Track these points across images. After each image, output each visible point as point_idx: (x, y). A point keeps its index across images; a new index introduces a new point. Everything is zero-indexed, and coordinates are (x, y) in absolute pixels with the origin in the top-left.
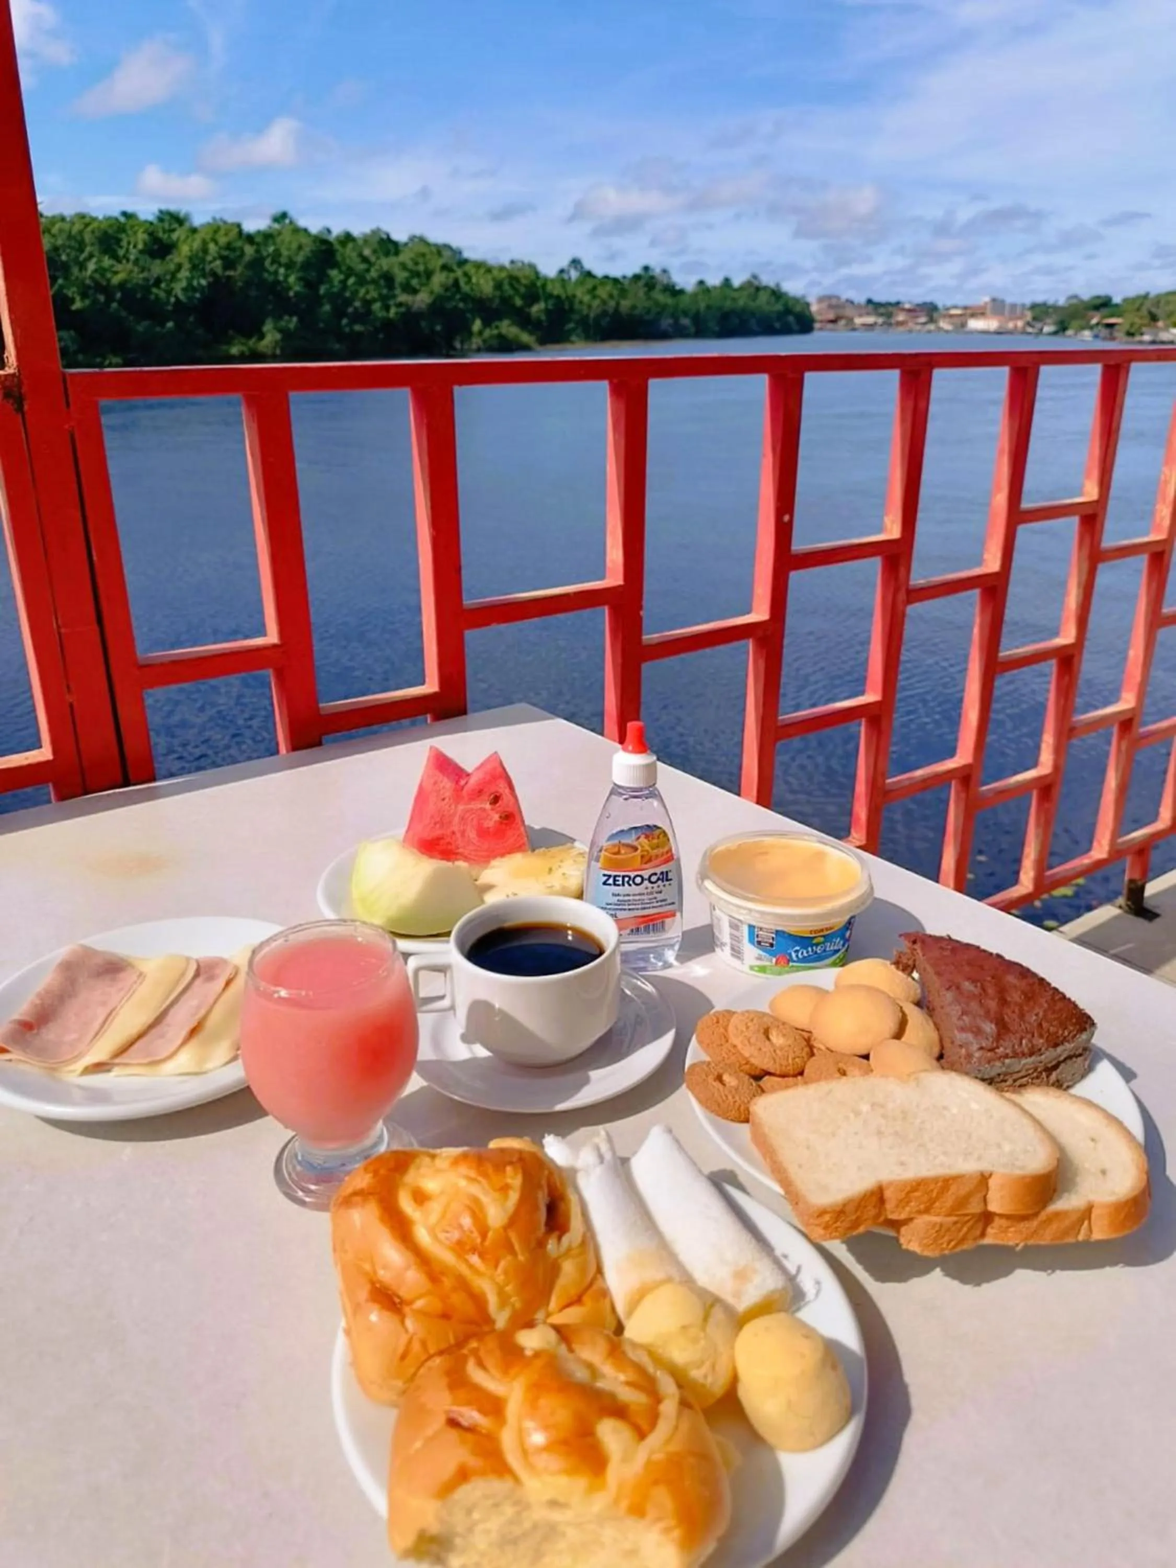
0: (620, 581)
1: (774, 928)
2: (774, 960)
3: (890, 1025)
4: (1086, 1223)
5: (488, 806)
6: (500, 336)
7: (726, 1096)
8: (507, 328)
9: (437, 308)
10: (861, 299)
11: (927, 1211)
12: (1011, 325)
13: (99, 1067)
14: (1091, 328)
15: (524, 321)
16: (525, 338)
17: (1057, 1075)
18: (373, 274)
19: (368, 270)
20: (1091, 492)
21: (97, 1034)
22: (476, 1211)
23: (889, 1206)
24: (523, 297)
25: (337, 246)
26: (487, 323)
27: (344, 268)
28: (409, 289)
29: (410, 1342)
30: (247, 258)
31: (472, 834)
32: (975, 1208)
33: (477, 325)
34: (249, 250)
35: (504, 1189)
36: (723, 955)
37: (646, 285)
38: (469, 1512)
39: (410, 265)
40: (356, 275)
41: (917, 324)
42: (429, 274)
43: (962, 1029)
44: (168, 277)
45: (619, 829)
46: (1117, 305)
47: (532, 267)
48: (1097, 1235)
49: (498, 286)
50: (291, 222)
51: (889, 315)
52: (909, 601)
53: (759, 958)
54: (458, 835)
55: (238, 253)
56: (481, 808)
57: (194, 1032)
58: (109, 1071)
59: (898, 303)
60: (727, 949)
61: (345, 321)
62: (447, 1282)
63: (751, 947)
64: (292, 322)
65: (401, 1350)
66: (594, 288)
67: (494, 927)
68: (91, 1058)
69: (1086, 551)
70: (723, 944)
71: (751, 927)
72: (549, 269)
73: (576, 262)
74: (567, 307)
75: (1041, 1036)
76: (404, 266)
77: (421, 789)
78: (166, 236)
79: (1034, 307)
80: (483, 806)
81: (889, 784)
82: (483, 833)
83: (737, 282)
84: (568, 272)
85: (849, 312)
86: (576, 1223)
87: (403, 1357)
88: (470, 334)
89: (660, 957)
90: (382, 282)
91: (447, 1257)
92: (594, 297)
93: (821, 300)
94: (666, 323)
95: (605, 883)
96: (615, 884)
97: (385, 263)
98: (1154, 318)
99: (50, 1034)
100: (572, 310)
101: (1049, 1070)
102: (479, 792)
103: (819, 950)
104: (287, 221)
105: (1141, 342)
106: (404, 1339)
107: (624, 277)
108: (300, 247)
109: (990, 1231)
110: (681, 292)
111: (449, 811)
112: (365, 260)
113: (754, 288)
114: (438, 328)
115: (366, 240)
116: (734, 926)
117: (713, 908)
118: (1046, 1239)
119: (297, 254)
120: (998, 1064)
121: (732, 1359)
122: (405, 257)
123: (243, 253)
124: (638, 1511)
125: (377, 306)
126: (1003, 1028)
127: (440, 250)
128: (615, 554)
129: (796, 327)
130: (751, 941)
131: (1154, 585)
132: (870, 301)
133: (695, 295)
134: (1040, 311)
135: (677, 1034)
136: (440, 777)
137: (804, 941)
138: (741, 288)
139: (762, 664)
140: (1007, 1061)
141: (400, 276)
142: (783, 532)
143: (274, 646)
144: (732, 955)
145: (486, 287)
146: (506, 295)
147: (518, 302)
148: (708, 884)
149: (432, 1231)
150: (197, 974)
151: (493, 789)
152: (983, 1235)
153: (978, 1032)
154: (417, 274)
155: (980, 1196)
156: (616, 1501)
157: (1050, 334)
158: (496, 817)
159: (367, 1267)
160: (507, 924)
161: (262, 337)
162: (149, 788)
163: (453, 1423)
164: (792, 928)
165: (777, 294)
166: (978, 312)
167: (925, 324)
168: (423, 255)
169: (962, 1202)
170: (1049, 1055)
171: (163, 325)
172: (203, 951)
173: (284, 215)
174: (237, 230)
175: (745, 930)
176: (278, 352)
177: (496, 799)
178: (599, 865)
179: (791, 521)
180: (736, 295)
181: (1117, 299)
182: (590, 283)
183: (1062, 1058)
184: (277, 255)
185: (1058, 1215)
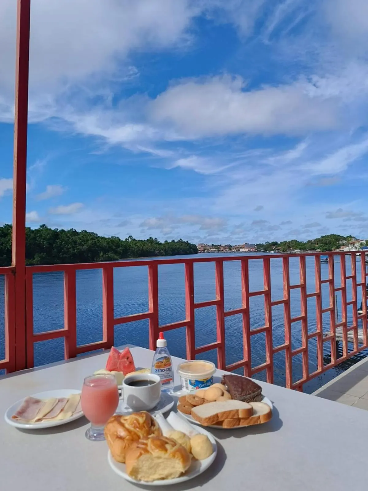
0: (153, 312)
1: (195, 379)
2: (196, 388)
3: (220, 393)
4: (259, 420)
5: (126, 360)
6: (108, 257)
8: (110, 254)
9: (89, 250)
10: (210, 244)
11: (227, 418)
12: (252, 250)
13: (39, 420)
14: (273, 250)
15: (116, 252)
16: (116, 257)
17: (255, 399)
18: (70, 240)
19: (69, 240)
20: (266, 289)
21: (38, 412)
22: (137, 420)
23: (219, 418)
24: (115, 246)
25: (60, 233)
26: (104, 253)
27: (61, 239)
28: (80, 244)
29: (126, 444)
30: (31, 237)
31: (122, 368)
32: (236, 417)
33: (101, 254)
34: (32, 235)
35: (142, 418)
36: (184, 389)
37: (151, 242)
38: (142, 462)
39: (82, 238)
40: (65, 241)
41: (226, 250)
42: (87, 241)
43: (235, 391)
44: (6, 243)
45: (158, 358)
46: (279, 244)
47: (118, 238)
48: (262, 422)
49: (108, 243)
50: (46, 227)
51: (219, 248)
52: (225, 316)
53: (192, 388)
54: (119, 368)
55: (29, 236)
56: (124, 361)
57: (62, 410)
58: (42, 421)
59: (221, 245)
60: (185, 388)
61: (61, 254)
62: (132, 433)
63: (190, 385)
64: (44, 255)
65: (124, 447)
66: (136, 243)
67: (131, 381)
68: (37, 418)
69: (268, 303)
70: (184, 386)
71: (190, 380)
72: (123, 239)
73: (130, 237)
74: (128, 248)
75: (251, 391)
76: (80, 239)
77: (110, 356)
78: (6, 231)
79: (257, 245)
81: (227, 367)
82: (125, 367)
83: (176, 241)
84: (128, 239)
85: (208, 248)
86: (156, 425)
87: (124, 448)
88: (99, 256)
89: (169, 391)
90: (73, 243)
91: (132, 428)
92: (136, 246)
93: (199, 245)
94: (157, 252)
95: (156, 372)
96: (158, 372)
97: (74, 238)
98: (289, 248)
99: (25, 415)
100: (130, 249)
101: (254, 398)
102: (124, 357)
103: (205, 385)
104: (45, 227)
105: (287, 253)
106: (124, 444)
107: (144, 240)
108: (48, 234)
109: (241, 423)
110: (161, 244)
111: (116, 361)
112: (68, 237)
113: (181, 242)
114: (89, 255)
115: (69, 231)
116: (186, 381)
117: (181, 377)
118: (251, 424)
119: (47, 236)
120: (242, 397)
121: (190, 443)
122: (80, 236)
123: (30, 236)
124: (174, 456)
125: (71, 250)
126: (243, 390)
127: (90, 234)
128: (151, 305)
129: (194, 252)
130: (190, 384)
131: (287, 312)
132: (213, 245)
133: (164, 244)
134: (259, 246)
135: (175, 402)
136: (115, 353)
137: (202, 382)
138: (177, 242)
139: (190, 333)
140: (244, 396)
141: (79, 241)
142: (192, 299)
143: (67, 330)
144: (186, 389)
145: (105, 244)
146: (110, 246)
147: (114, 247)
148: (179, 371)
149: (128, 425)
150: (59, 401)
151: (127, 355)
152: (239, 424)
153: (238, 391)
154: (84, 241)
155: (237, 414)
156: (170, 455)
157: (262, 252)
158: (128, 363)
159: (115, 433)
160: (135, 381)
161: (34, 259)
162: (32, 369)
163: (138, 447)
164: (199, 379)
165: (187, 243)
166: (243, 247)
167: (229, 250)
168: (86, 235)
169: (234, 415)
170: (253, 394)
171: (2, 256)
172: (59, 397)
173: (44, 225)
174: (29, 229)
175: (188, 381)
176: (39, 263)
177: (128, 358)
178: (154, 367)
179: (193, 296)
180: (176, 244)
181: (279, 243)
182: (135, 242)
183: (256, 395)
184: (41, 236)
185: (253, 418)
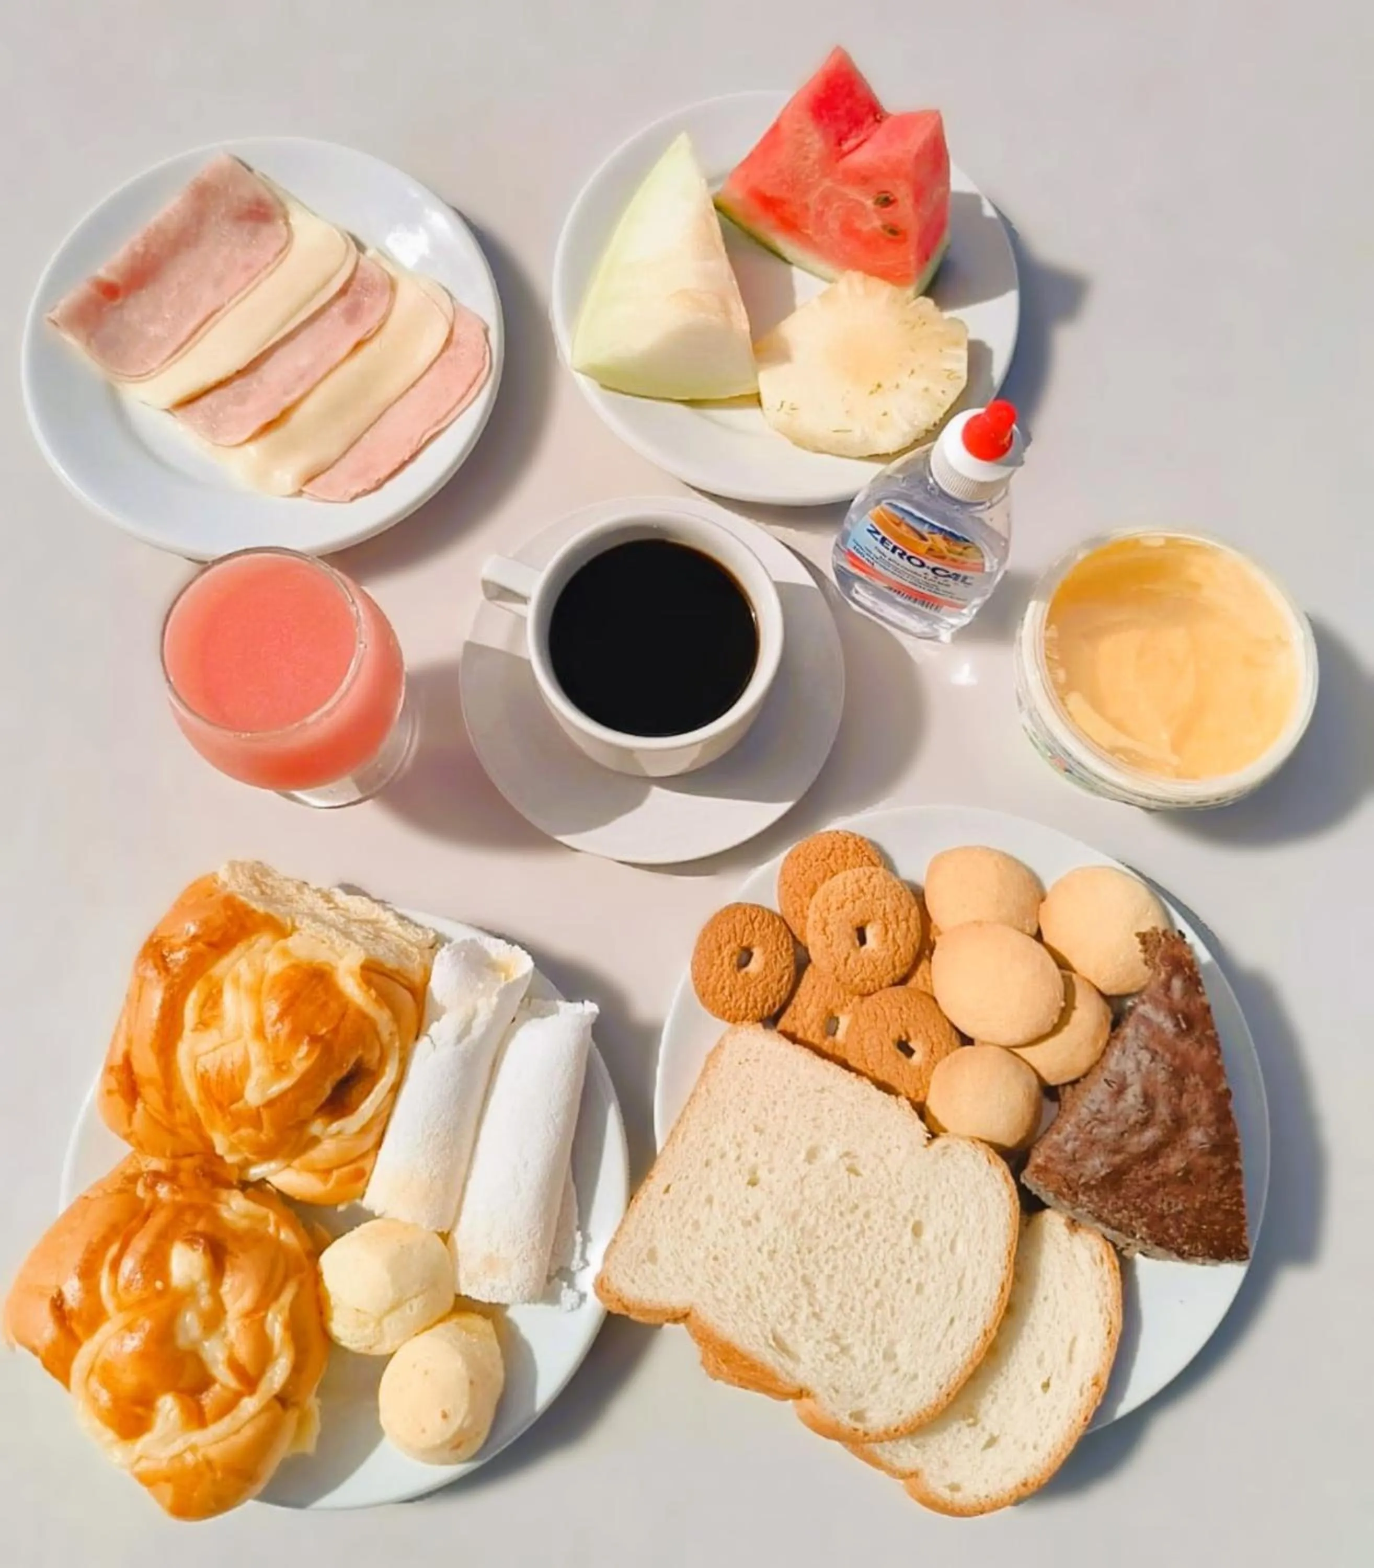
5: (869, 203)
7: (723, 988)
31: (834, 225)
35: (280, 1068)
54: (812, 213)
56: (858, 202)
57: (268, 427)
77: (776, 129)
80: (862, 199)
82: (850, 232)
111: (808, 177)
136: (809, 125)
151: (887, 185)
158: (877, 223)
177: (886, 202)
